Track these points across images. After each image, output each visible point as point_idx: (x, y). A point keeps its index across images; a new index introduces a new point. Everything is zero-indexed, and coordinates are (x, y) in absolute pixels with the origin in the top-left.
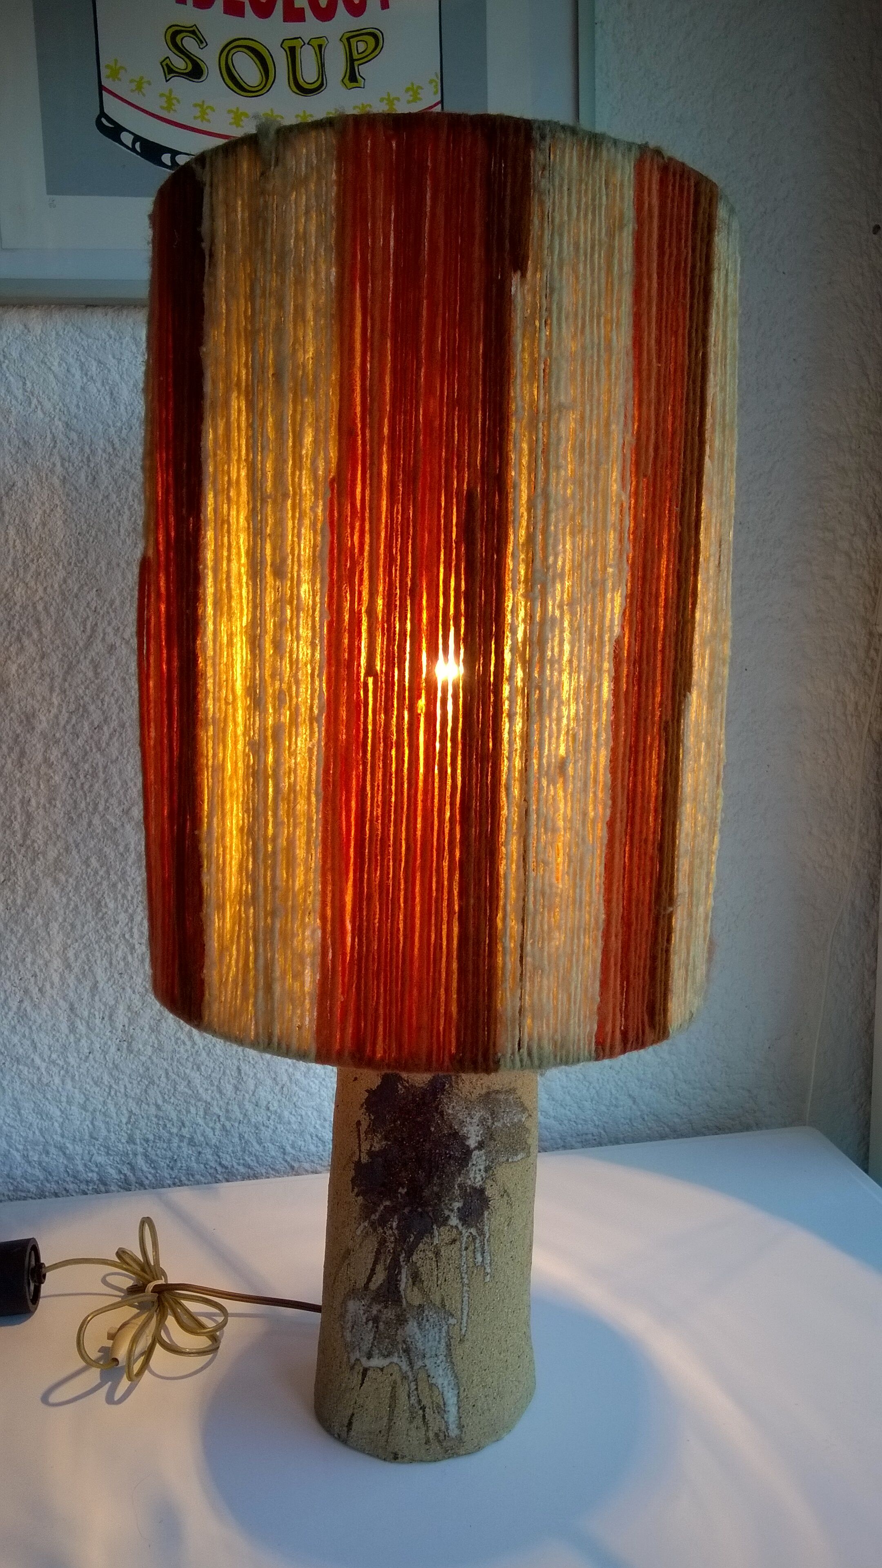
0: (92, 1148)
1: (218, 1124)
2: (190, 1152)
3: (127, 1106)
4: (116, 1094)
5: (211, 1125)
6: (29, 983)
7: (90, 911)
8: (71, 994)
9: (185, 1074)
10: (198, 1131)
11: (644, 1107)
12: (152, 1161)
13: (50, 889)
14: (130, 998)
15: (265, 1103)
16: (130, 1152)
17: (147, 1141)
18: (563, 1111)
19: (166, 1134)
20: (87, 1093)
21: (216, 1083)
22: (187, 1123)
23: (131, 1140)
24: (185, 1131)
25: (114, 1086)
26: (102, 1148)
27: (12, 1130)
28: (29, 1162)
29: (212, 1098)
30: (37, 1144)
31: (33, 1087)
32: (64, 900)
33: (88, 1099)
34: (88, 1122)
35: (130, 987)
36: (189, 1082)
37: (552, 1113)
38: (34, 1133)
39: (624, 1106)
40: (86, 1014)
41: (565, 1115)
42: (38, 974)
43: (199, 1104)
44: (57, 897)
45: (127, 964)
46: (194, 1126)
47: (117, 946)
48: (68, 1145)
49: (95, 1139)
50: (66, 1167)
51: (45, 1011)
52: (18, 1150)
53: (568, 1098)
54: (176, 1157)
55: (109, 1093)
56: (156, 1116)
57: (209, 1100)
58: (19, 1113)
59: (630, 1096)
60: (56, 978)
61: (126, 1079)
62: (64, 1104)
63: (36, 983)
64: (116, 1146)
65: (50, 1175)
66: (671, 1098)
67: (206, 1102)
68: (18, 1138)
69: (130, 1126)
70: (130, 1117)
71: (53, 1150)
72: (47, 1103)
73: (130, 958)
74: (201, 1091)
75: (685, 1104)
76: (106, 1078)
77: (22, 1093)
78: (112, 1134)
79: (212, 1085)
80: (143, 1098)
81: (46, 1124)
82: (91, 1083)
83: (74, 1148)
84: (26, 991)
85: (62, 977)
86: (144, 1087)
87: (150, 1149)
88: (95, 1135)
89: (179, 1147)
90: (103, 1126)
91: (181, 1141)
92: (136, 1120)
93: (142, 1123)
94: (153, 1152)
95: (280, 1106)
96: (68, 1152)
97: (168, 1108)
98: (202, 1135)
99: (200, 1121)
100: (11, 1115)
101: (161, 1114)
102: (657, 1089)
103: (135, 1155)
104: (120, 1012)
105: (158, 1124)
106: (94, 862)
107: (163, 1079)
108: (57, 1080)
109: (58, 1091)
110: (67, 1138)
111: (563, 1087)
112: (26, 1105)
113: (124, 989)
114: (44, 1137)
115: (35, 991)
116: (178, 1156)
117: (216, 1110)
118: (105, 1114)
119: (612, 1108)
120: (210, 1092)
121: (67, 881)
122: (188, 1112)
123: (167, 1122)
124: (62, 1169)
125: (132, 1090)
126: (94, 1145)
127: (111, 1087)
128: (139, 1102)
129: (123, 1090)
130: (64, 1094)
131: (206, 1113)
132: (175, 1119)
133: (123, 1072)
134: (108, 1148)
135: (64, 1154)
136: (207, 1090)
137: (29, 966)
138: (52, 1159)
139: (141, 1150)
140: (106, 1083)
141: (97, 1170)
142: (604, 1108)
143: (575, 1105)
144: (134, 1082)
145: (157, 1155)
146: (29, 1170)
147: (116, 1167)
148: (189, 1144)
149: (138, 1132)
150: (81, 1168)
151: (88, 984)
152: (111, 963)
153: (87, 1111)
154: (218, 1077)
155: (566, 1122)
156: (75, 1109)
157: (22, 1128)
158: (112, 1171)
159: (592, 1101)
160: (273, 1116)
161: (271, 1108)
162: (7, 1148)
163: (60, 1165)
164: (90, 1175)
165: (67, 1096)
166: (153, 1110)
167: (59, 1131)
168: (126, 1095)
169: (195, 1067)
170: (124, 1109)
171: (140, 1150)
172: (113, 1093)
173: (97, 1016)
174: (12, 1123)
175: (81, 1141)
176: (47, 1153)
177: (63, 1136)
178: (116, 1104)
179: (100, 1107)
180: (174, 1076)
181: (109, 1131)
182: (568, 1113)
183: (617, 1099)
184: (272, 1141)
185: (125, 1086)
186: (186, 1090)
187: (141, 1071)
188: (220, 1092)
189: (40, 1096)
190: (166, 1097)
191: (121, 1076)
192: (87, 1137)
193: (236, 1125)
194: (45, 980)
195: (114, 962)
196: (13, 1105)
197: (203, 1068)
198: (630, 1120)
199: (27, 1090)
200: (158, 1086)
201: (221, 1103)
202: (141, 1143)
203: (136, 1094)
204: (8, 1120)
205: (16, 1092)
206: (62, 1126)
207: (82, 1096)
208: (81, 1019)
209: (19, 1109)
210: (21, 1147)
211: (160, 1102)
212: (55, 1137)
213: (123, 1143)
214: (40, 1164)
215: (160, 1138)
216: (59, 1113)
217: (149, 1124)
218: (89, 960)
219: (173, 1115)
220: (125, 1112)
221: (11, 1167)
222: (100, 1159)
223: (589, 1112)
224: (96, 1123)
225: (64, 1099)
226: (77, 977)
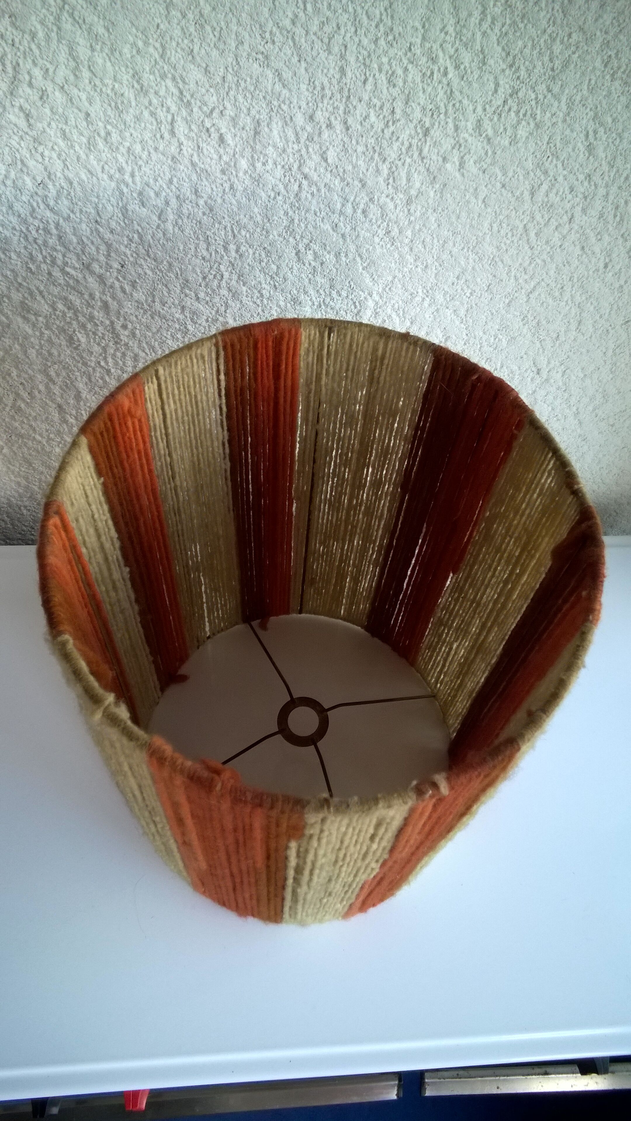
6: (19, 389)
7: (64, 343)
32: (38, 333)
40: (74, 412)
44: (30, 331)
45: (105, 382)
51: (38, 408)
60: (42, 387)
63: (24, 389)
84: (18, 395)
85: (47, 387)
106: (60, 306)
115: (25, 395)
121: (37, 320)
137: (15, 378)
151: (72, 393)
194: (33, 388)
195: (93, 380)
208: (71, 415)
218: (69, 377)
226: (61, 388)
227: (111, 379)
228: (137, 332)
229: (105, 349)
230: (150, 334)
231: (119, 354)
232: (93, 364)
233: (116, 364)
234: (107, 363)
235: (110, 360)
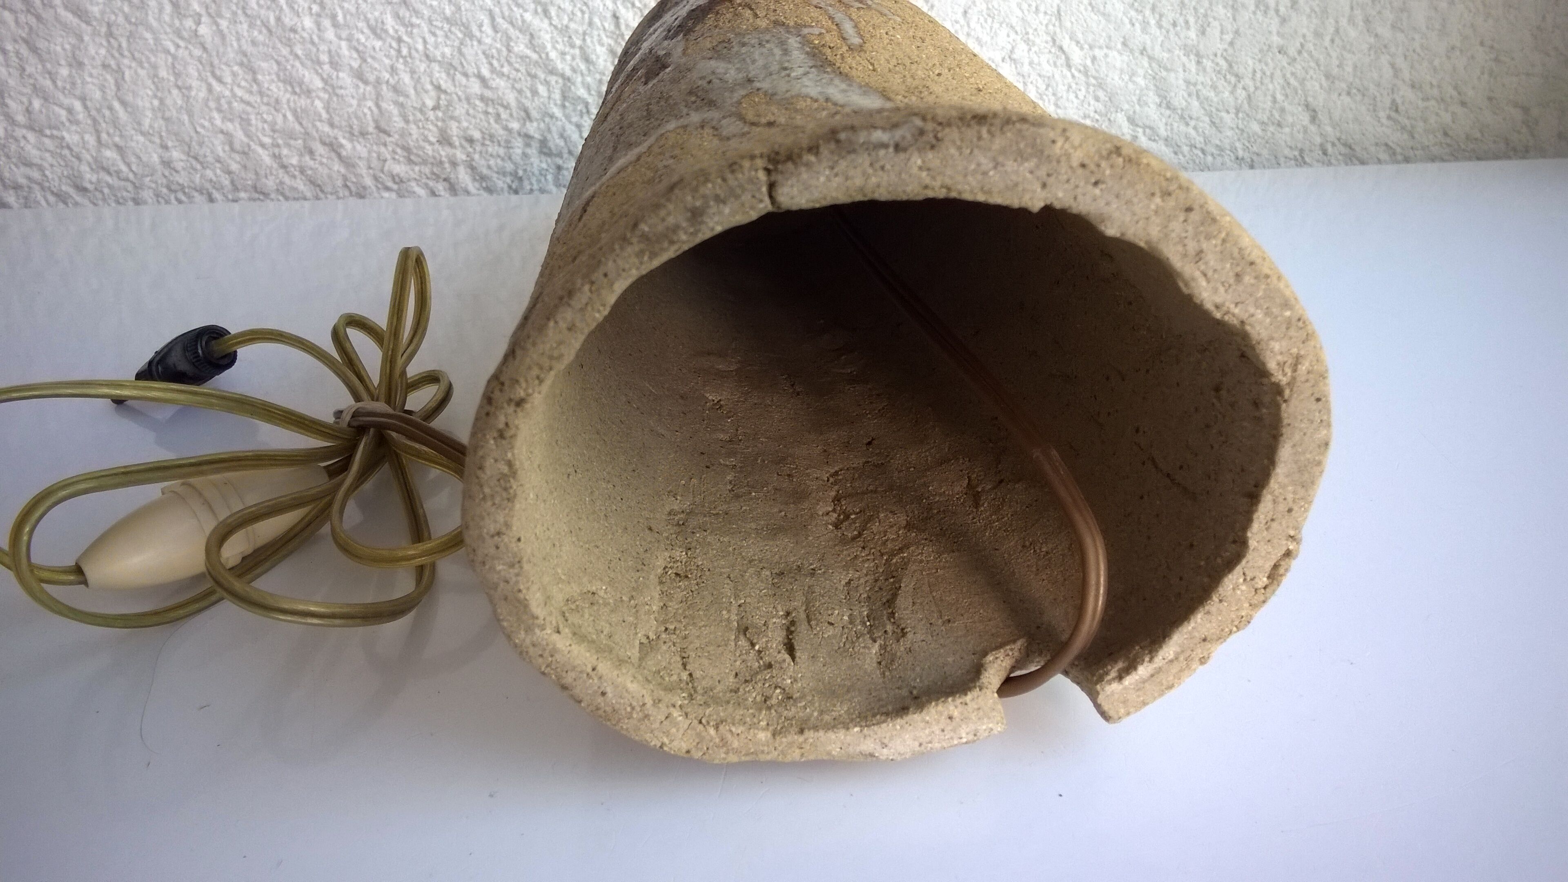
0: (383, 149)
1: (586, 118)
2: (544, 166)
3: (431, 76)
4: (410, 53)
5: (575, 119)
9: (523, 21)
10: (554, 129)
11: (1329, 129)
12: (483, 178)
16: (444, 159)
17: (471, 141)
18: (1183, 128)
19: (501, 132)
20: (361, 48)
21: (578, 42)
22: (534, 114)
23: (445, 140)
24: (532, 128)
25: (405, 38)
26: (399, 151)
27: (249, 109)
28: (284, 167)
29: (574, 70)
30: (291, 135)
31: (270, 31)
33: (364, 60)
34: (370, 104)
36: (532, 35)
37: (1163, 132)
38: (285, 116)
39: (1292, 125)
41: (1187, 136)
43: (553, 79)
46: (547, 119)
48: (344, 141)
49: (385, 132)
50: (345, 179)
52: (263, 146)
53: (1195, 103)
54: (521, 173)
55: (399, 51)
56: (482, 98)
57: (568, 73)
58: (255, 80)
59: (1307, 106)
61: (425, 27)
62: (326, 67)
64: (422, 148)
65: (322, 191)
66: (1382, 114)
67: (563, 76)
68: (260, 125)
69: (440, 114)
70: (439, 98)
71: (320, 149)
72: (297, 64)
74: (553, 55)
75: (1403, 128)
76: (390, 22)
77: (254, 43)
78: (413, 126)
79: (572, 46)
80: (455, 62)
81: (303, 102)
82: (366, 30)
83: (354, 148)
86: (457, 43)
87: (477, 157)
88: (383, 125)
89: (525, 155)
90: (395, 111)
91: (528, 145)
92: (450, 104)
93: (460, 110)
94: (483, 162)
96: (344, 153)
97: (501, 83)
98: (562, 136)
99: (557, 112)
100: (243, 83)
101: (488, 94)
102: (1359, 97)
103: (454, 164)
105: (486, 113)
107: (487, 28)
108: (308, 22)
109: (313, 43)
110: (340, 128)
111: (1188, 82)
112: (264, 65)
114: (301, 124)
116: (525, 170)
117: (582, 92)
118: (396, 90)
119: (1272, 128)
120: (568, 58)
122: (535, 93)
123: (501, 110)
124: (339, 183)
125: (436, 47)
126: (385, 145)
127: (400, 40)
128: (450, 68)
129: (420, 47)
130: (323, 47)
131: (564, 97)
132: (513, 104)
133: (417, 13)
134: (407, 149)
135: (339, 156)
136: (563, 54)
138: (321, 164)
139: (464, 157)
140: (391, 31)
141: (395, 187)
142: (1256, 127)
143: (1207, 119)
144: (439, 33)
145: (489, 167)
146: (287, 180)
147: (426, 185)
148: (541, 152)
149: (454, 125)
153: (366, 83)
154: (581, 31)
155: (1186, 149)
156: (345, 78)
157: (264, 108)
159: (1237, 114)
162: (245, 140)
163: (335, 175)
165: (330, 51)
166: (475, 87)
167: (325, 115)
168: (427, 56)
169: (540, 10)
170: (425, 80)
171: (460, 156)
172: (405, 51)
174: (247, 97)
175: (363, 134)
176: (311, 152)
177: (332, 125)
178: (413, 72)
179: (387, 76)
180: (503, 24)
181: (407, 122)
182: (1193, 133)
183: (1282, 110)
185: (425, 42)
186: (528, 52)
187: (448, 12)
188: (587, 60)
189: (285, 51)
190: (495, 63)
191: (415, 20)
192: (371, 129)
196: (241, 64)
197: (553, 11)
198: (1301, 151)
199: (261, 38)
200: (480, 42)
201: (589, 79)
202: (462, 146)
203: (443, 55)
204: (239, 92)
205: (243, 41)
206: (327, 109)
207: (355, 55)
209: (254, 73)
210: (267, 140)
211: (485, 72)
212: (318, 124)
213: (431, 144)
214: (302, 172)
215: (492, 136)
216: (319, 84)
217: (471, 111)
219: (511, 98)
220: (429, 87)
221: (257, 174)
223: (1229, 133)
224: (384, 105)
225: (324, 58)
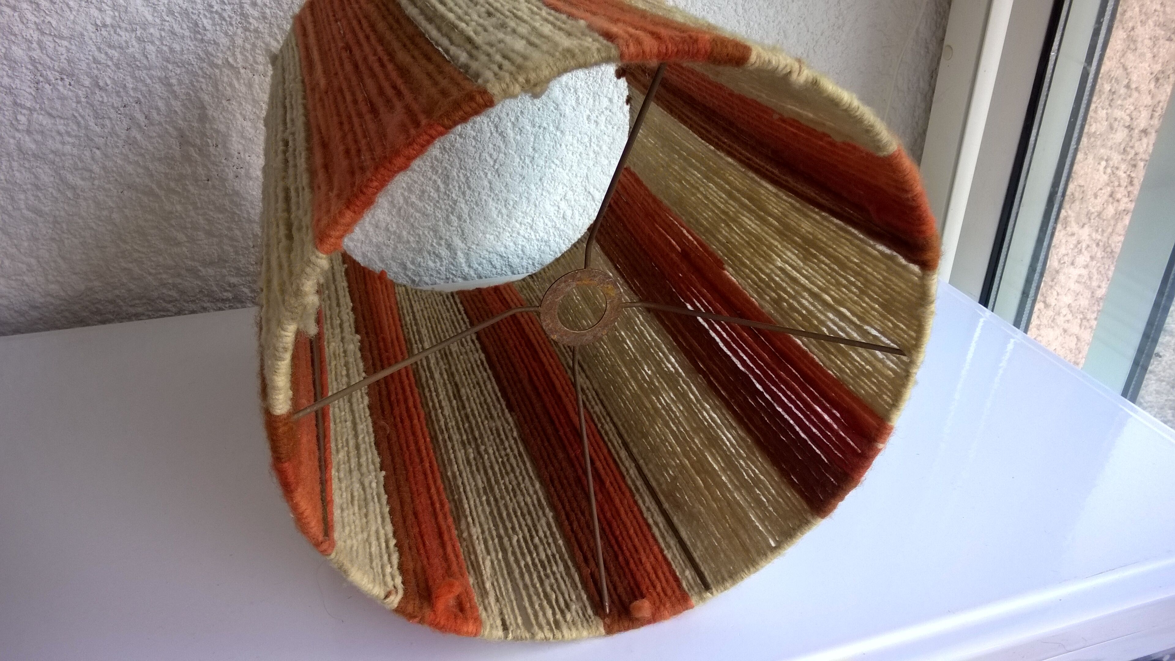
7: (187, 33)
8: (180, 122)
13: (141, 9)
14: (242, 126)
15: (384, 225)
32: (158, 21)
35: (241, 113)
42: (142, 100)
47: (221, 71)
63: (141, 111)
73: (235, 82)
95: (398, 227)
104: (234, 139)
113: (234, 116)
150: (215, 288)
152: (218, 90)
158: (246, 290)
160: (393, 237)
161: (391, 229)
164: (225, 294)
173: (211, 144)
184: (393, 259)
193: (359, 245)
218: (193, 86)
222: (234, 280)
226: (184, 105)
227: (239, 83)
228: (268, 11)
229: (233, 41)
230: (282, 14)
231: (248, 46)
232: (220, 62)
233: (246, 60)
234: (235, 60)
235: (239, 56)
